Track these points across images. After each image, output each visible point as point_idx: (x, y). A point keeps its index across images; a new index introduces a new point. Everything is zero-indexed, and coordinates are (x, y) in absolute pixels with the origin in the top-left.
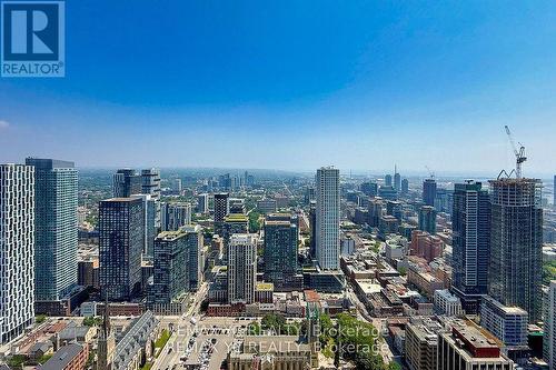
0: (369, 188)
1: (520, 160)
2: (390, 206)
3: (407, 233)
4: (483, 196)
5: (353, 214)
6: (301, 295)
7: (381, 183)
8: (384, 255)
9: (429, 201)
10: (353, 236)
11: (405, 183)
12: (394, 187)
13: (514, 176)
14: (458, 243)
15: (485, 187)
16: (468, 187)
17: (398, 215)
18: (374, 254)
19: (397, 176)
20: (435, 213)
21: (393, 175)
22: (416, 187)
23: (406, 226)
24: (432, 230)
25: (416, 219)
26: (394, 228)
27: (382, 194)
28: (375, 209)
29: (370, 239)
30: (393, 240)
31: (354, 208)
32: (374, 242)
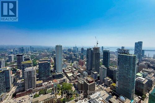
0: (70, 50)
1: (97, 44)
2: (74, 54)
3: (78, 60)
4: (92, 51)
5: (66, 57)
6: (52, 81)
7: (72, 49)
8: (73, 66)
9: (82, 53)
10: (66, 63)
11: (78, 49)
12: (75, 49)
13: (96, 47)
14: (87, 61)
15: (92, 49)
16: (89, 49)
17: (76, 57)
18: (71, 67)
19: (76, 47)
20: (83, 55)
21: (75, 47)
22: (80, 50)
23: (78, 59)
24: (83, 59)
25: (80, 57)
26: (75, 60)
27: (73, 52)
28: (71, 55)
29: (70, 63)
30: (75, 62)
31: (66, 55)
32: (71, 64)
